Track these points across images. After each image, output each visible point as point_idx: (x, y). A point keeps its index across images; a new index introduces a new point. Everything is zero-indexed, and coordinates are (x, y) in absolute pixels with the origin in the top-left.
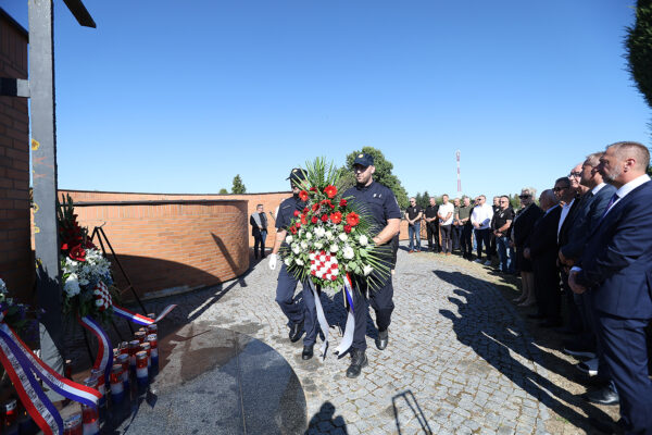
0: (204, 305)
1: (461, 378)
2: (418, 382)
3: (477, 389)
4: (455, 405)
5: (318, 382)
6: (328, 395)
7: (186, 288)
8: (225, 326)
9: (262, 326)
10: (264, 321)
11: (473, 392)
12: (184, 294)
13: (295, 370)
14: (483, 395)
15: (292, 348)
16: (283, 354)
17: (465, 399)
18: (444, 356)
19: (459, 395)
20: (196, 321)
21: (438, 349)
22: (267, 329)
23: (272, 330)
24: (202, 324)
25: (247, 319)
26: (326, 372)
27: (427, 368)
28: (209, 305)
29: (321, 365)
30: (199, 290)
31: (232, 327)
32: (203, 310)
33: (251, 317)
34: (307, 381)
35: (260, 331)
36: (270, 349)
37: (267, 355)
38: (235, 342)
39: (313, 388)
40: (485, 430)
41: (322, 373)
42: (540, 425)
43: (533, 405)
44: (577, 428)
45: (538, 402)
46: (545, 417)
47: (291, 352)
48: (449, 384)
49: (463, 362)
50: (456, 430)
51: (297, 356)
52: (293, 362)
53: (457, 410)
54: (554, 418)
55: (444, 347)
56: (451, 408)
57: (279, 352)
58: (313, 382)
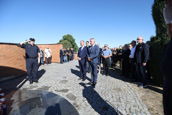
0: (22, 82)
1: (117, 94)
2: (107, 97)
3: (122, 96)
5: (78, 104)
6: (84, 107)
7: (13, 77)
8: (34, 89)
9: (50, 87)
10: (49, 85)
11: (122, 97)
12: (12, 79)
13: (68, 101)
14: (125, 98)
15: (64, 93)
16: (62, 96)
17: (122, 100)
18: (109, 88)
19: (119, 98)
20: (21, 88)
21: (106, 86)
22: (52, 88)
23: (54, 88)
24: (24, 89)
25: (42, 85)
26: (79, 100)
27: (107, 93)
28: (25, 82)
29: (76, 97)
30: (19, 77)
31: (38, 89)
32: (23, 84)
33: (44, 84)
34: (75, 104)
35: (50, 89)
36: (56, 95)
37: (56, 97)
38: (41, 94)
39: (78, 106)
40: (131, 108)
41: (78, 100)
42: (142, 103)
43: (136, 98)
44: (149, 101)
45: (137, 97)
46: (141, 100)
47: (64, 95)
48: (115, 96)
49: (115, 89)
50: (126, 110)
51: (67, 96)
52: (66, 98)
53: (122, 103)
54: (143, 100)
55: (108, 86)
56: (120, 103)
57: (60, 95)
58: (76, 104)
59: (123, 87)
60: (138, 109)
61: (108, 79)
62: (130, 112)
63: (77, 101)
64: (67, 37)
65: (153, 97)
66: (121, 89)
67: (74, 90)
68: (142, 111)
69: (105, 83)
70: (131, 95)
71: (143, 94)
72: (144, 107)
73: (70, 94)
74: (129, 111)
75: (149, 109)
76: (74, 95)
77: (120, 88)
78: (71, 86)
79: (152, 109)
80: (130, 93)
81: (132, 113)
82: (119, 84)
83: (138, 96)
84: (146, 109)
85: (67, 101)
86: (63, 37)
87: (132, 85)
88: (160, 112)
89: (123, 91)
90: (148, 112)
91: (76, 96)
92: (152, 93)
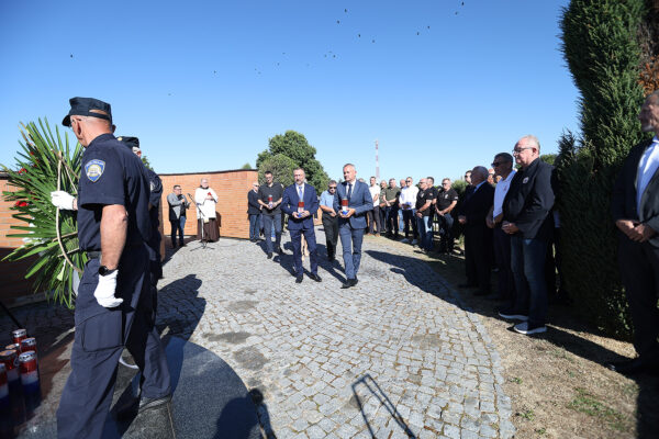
1: (417, 354)
2: (376, 365)
3: (434, 364)
4: (419, 384)
5: (266, 382)
6: (281, 394)
9: (189, 323)
10: (190, 317)
11: (432, 367)
13: (236, 371)
14: (441, 370)
15: (229, 345)
16: (219, 354)
17: (426, 375)
18: (396, 334)
19: (419, 372)
21: (388, 327)
23: (202, 327)
25: (168, 316)
26: (274, 369)
27: (382, 349)
29: (268, 361)
33: (173, 313)
34: (253, 382)
36: (202, 350)
37: (198, 357)
40: (453, 405)
41: (270, 370)
42: (499, 390)
43: (488, 371)
44: (531, 387)
45: (491, 367)
46: (501, 380)
47: (229, 350)
48: (407, 362)
49: (416, 338)
50: (426, 410)
51: (237, 355)
52: (233, 361)
53: (422, 388)
54: (509, 381)
55: (394, 325)
56: (415, 388)
57: (214, 351)
58: (260, 382)
59: (453, 331)
60: (474, 413)
61: (406, 299)
62: (441, 420)
63: (266, 373)
64: (286, 142)
65: (553, 371)
66: (443, 337)
67: (268, 337)
68: (486, 418)
69: (389, 314)
70: (471, 361)
71: (520, 358)
72: (500, 405)
73: (250, 348)
74: (439, 416)
75: (518, 414)
76: (263, 351)
77: (439, 336)
78: (260, 323)
79: (528, 415)
80: (469, 352)
81: (446, 423)
82: (439, 320)
83: (496, 364)
84: (506, 414)
85: (230, 369)
86: (272, 142)
87: (489, 325)
88: (553, 425)
89: (446, 346)
90: (509, 424)
91: (267, 355)
92: (557, 356)
